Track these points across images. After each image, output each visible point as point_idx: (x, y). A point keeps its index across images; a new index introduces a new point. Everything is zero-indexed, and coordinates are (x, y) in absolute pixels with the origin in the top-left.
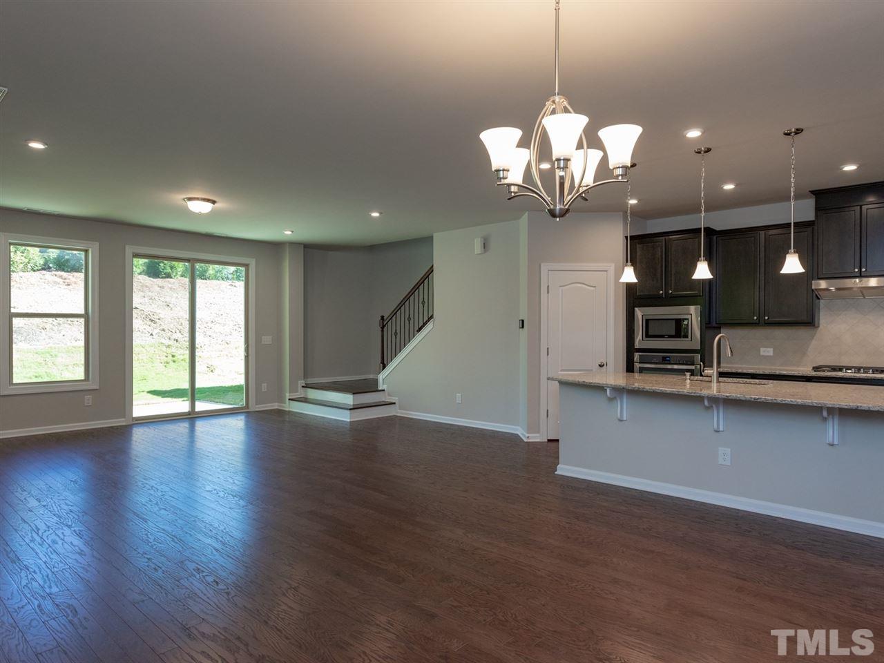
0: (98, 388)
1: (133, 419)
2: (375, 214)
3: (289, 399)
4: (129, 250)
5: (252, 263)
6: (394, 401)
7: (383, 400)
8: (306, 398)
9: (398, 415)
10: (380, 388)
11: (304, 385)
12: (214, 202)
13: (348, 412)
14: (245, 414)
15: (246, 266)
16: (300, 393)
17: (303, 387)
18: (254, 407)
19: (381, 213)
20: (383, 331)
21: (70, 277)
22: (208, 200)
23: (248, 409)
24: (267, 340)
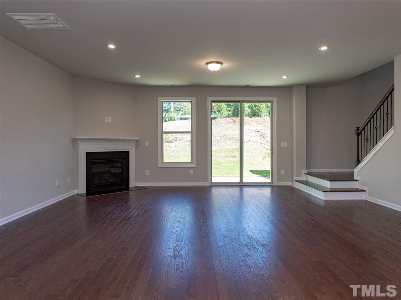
0: (195, 167)
1: (212, 183)
2: (324, 48)
3: (295, 181)
4: (209, 99)
5: (275, 100)
6: (364, 190)
7: (357, 187)
8: (307, 181)
9: (368, 200)
10: (355, 179)
11: (306, 172)
12: (221, 63)
13: (323, 193)
14: (270, 187)
15: (271, 102)
16: (304, 178)
17: (305, 173)
18: (275, 184)
19: (328, 47)
20: (358, 138)
21: (237, 119)
22: (217, 62)
23: (272, 184)
24: (284, 144)
